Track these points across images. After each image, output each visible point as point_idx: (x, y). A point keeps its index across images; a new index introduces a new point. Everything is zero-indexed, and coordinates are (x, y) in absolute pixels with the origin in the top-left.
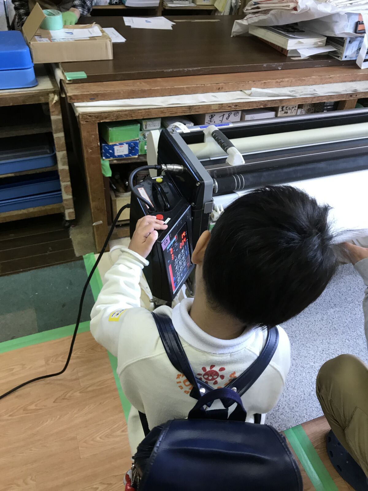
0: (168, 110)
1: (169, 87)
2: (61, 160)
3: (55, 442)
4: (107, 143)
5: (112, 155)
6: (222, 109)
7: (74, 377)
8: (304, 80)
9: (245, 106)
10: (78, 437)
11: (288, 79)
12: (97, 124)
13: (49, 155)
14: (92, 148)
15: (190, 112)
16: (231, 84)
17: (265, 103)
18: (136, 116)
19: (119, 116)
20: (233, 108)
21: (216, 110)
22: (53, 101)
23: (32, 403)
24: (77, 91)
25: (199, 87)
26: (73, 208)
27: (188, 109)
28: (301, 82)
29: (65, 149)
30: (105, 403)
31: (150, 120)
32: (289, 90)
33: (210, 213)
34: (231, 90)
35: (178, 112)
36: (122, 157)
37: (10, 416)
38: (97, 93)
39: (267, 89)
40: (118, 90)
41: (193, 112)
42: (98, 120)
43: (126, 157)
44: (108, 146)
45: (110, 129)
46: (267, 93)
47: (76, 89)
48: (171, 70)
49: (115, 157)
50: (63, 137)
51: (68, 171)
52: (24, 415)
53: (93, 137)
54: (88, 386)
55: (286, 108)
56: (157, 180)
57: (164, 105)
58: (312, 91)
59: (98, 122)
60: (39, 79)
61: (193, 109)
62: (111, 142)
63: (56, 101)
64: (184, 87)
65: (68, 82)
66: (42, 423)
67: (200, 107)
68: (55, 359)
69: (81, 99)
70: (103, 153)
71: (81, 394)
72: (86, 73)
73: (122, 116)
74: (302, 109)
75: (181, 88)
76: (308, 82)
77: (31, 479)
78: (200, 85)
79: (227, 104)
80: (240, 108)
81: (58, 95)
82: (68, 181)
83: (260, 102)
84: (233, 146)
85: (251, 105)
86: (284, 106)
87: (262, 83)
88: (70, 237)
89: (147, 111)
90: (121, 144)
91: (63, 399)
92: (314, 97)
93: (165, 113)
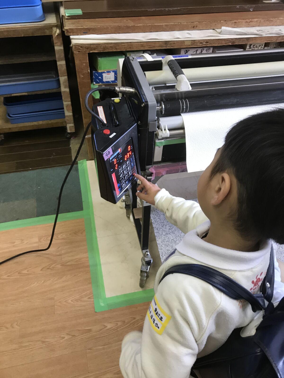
0: (147, 44)
1: (150, 25)
2: (63, 84)
3: (38, 299)
4: (97, 71)
5: (101, 81)
6: (194, 45)
7: (58, 254)
8: (272, 21)
9: (215, 43)
10: (55, 298)
11: (257, 19)
12: (87, 55)
13: (55, 79)
14: (84, 74)
15: (166, 47)
16: (204, 23)
17: (233, 40)
18: (120, 48)
19: (106, 48)
20: (204, 44)
21: (189, 45)
22: (55, 34)
23: (26, 269)
24: (73, 25)
25: (176, 25)
26: (73, 123)
27: (165, 44)
28: (269, 22)
29: (66, 74)
30: (79, 275)
31: (133, 53)
32: (257, 30)
33: (155, 131)
34: (204, 28)
35: (156, 46)
36: (109, 83)
37: (8, 276)
38: (89, 28)
39: (237, 28)
40: (107, 26)
41: (169, 46)
42: (88, 50)
43: (112, 83)
44: (98, 73)
45: (99, 59)
46: (235, 32)
47: (73, 23)
48: (154, 9)
49: (104, 82)
50: (64, 64)
51: (69, 92)
52: (19, 277)
53: (84, 64)
54: (68, 261)
55: (254, 46)
56: (115, 101)
57: (144, 40)
58: (278, 31)
59: (89, 52)
60: (46, 15)
61: (168, 44)
62: (100, 70)
63: (58, 33)
64: (163, 25)
65: (66, 18)
66: (30, 284)
67: (175, 42)
68: (46, 238)
69: (76, 32)
70: (94, 79)
71: (62, 267)
72: (82, 11)
73: (108, 48)
74: (268, 47)
75: (160, 25)
76: (276, 23)
77: (17, 325)
78: (177, 23)
79: (199, 41)
80: (211, 44)
81: (60, 28)
82: (69, 101)
83: (229, 39)
84: (183, 74)
85: (220, 42)
86: (252, 44)
87: (232, 23)
88: (70, 146)
89: (129, 45)
90: (109, 72)
91: (48, 269)
92: (279, 37)
93: (145, 46)
